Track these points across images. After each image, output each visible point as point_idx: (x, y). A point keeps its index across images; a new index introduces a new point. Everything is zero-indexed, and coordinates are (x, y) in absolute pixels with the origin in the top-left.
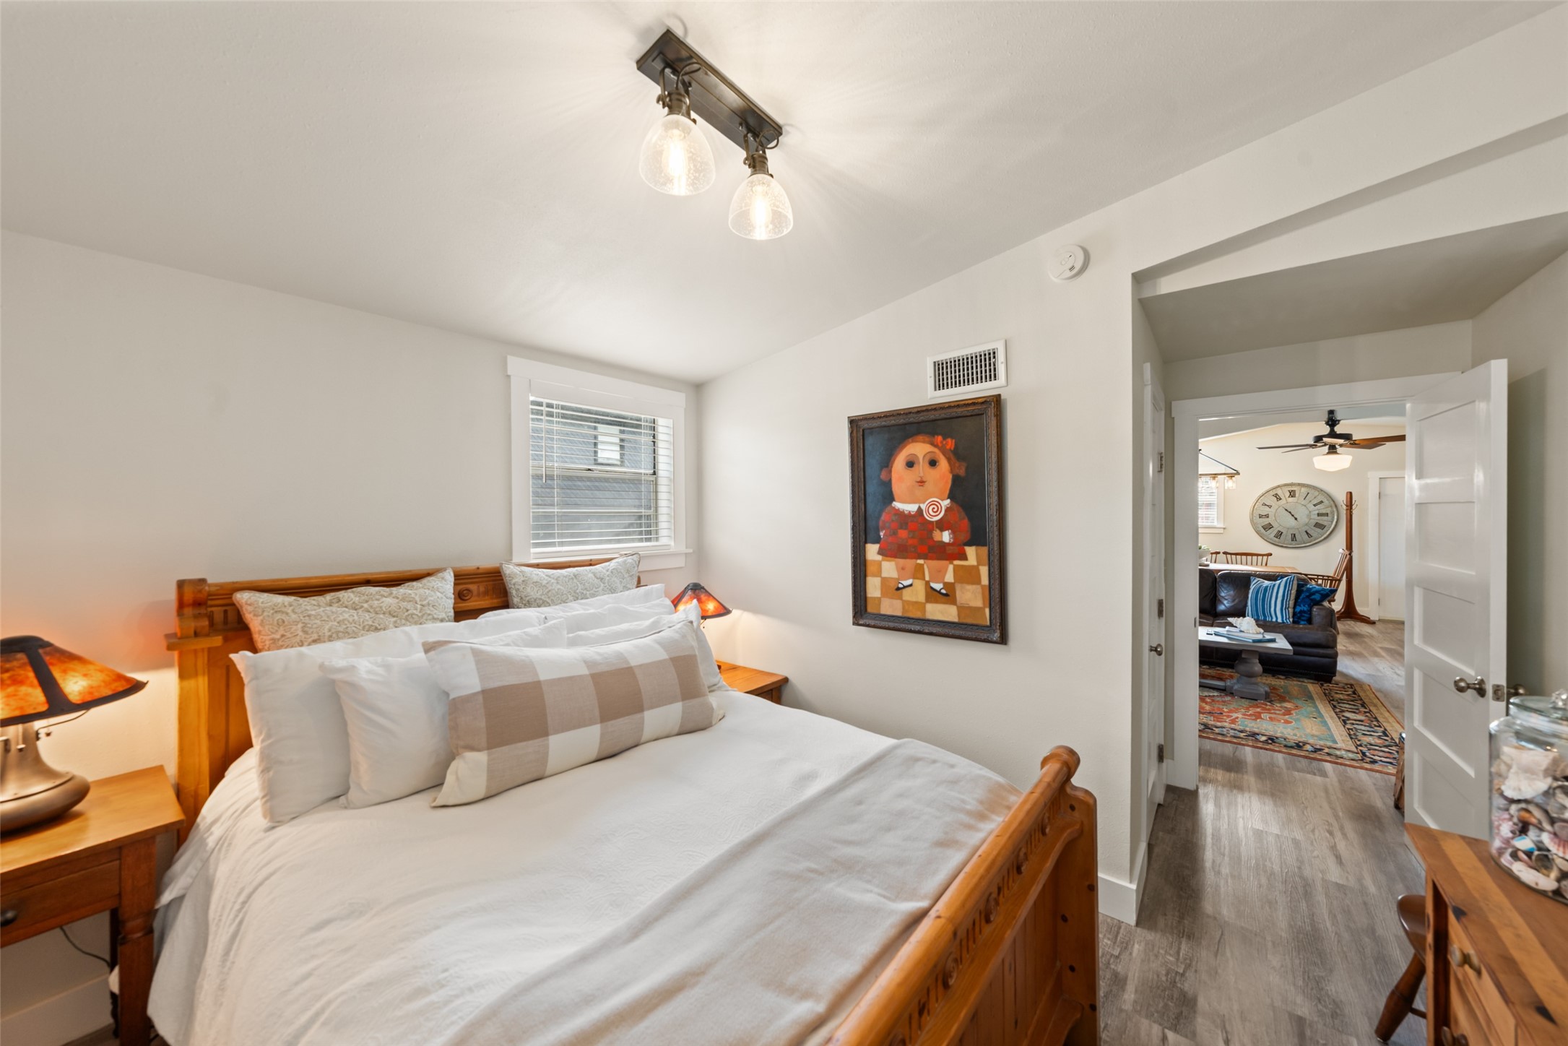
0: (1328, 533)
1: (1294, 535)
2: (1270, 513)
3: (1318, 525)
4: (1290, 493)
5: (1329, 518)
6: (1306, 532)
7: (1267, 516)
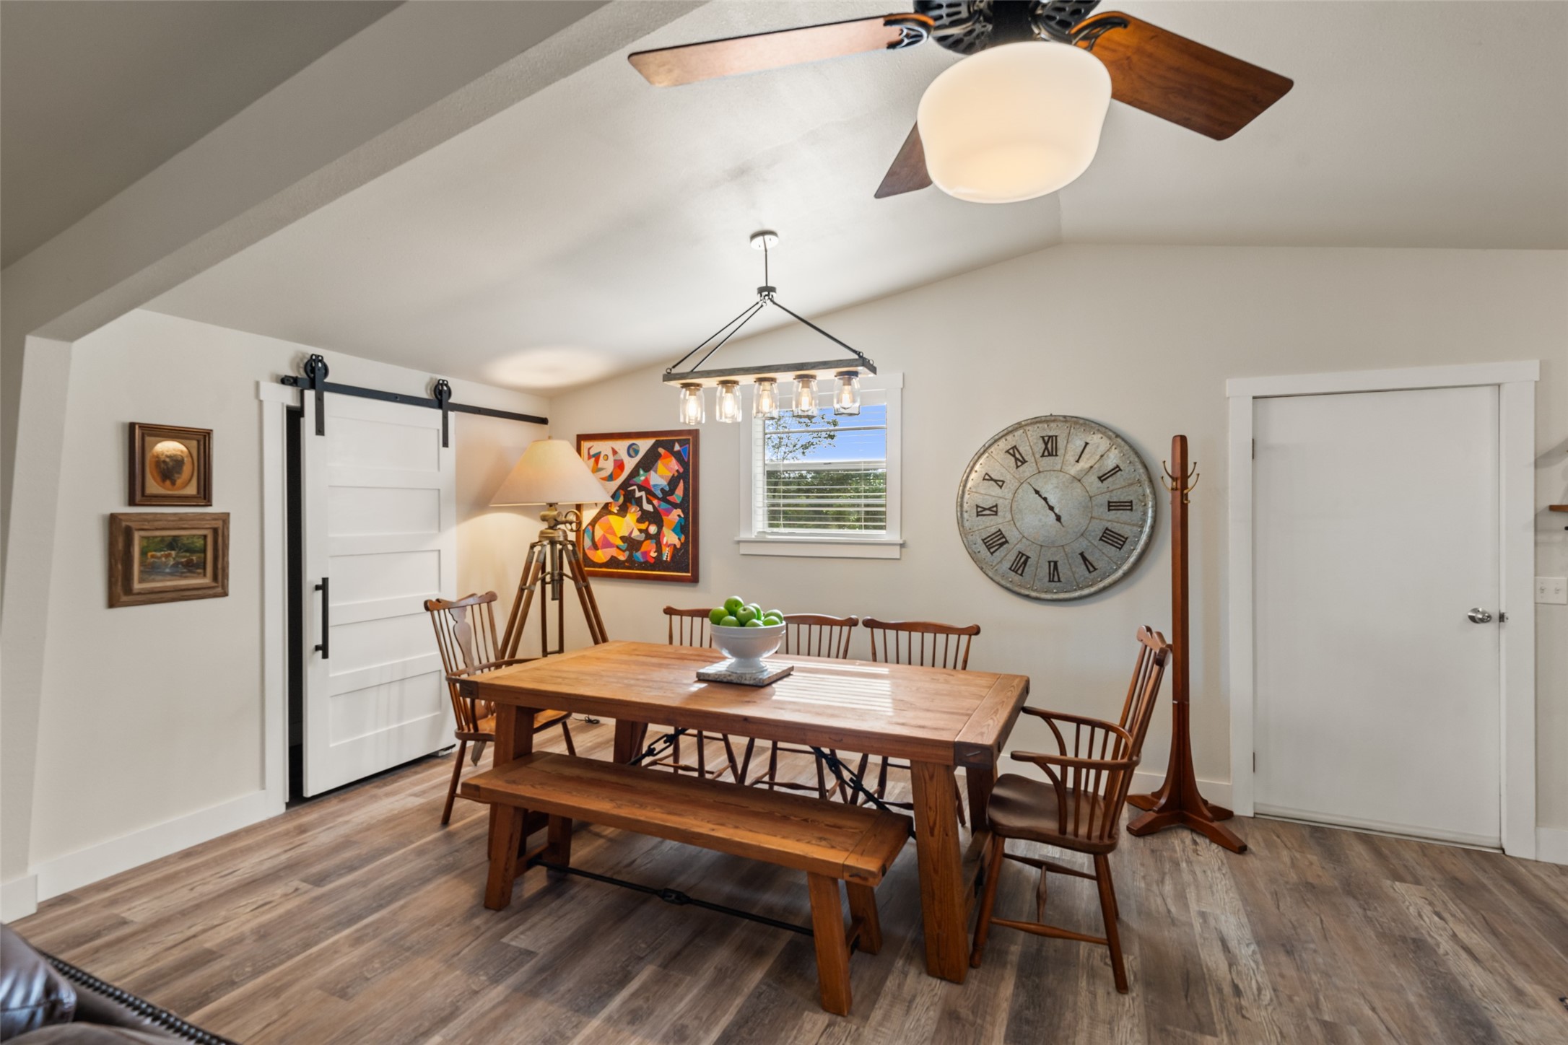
0: (1132, 559)
1: (1056, 563)
2: (1000, 502)
3: (1112, 538)
4: (1046, 444)
5: (1135, 516)
6: (1082, 554)
7: (994, 510)
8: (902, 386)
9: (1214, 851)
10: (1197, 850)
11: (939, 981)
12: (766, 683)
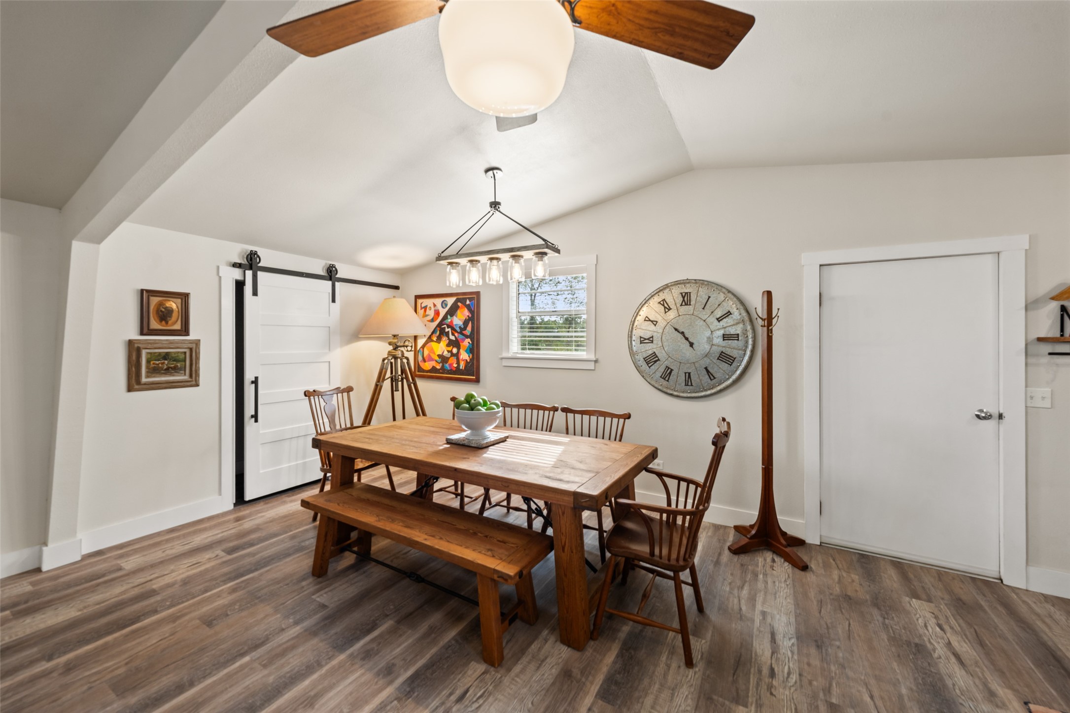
0: (738, 372)
1: (689, 374)
2: (655, 334)
3: (725, 357)
4: (684, 298)
5: (740, 344)
6: (706, 368)
7: (651, 340)
8: (596, 263)
9: (785, 568)
10: (773, 566)
11: (566, 648)
12: (484, 446)
